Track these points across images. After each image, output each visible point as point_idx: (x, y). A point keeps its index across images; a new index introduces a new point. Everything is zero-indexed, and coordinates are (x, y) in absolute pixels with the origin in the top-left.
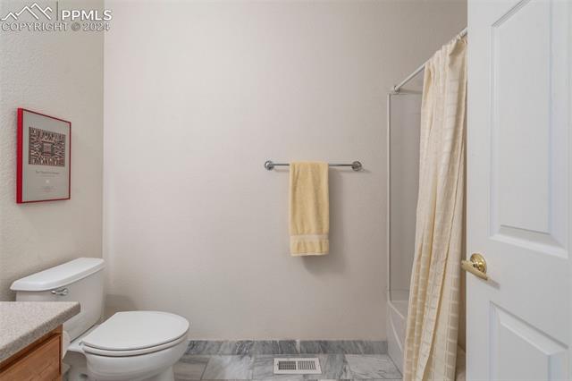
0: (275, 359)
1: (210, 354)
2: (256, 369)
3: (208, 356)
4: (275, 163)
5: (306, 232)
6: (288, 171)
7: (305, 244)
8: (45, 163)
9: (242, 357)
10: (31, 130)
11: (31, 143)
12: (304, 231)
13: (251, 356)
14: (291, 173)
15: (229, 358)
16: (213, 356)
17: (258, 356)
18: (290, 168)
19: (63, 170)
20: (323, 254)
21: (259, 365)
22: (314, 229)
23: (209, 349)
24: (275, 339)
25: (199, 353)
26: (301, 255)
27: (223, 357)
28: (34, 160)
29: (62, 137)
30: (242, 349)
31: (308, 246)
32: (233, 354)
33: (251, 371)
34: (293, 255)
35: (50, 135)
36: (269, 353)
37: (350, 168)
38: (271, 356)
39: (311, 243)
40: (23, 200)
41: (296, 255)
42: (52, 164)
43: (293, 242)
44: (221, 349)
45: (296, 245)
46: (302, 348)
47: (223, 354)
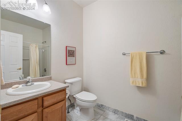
0: (126, 119)
1: (106, 110)
2: (118, 119)
3: (105, 110)
4: (126, 53)
5: (136, 77)
6: (130, 56)
7: (135, 81)
8: (71, 57)
9: (115, 114)
10: (68, 50)
11: (68, 53)
12: (135, 77)
13: (118, 115)
14: (130, 57)
15: (111, 113)
16: (107, 111)
17: (120, 116)
18: (130, 54)
19: (74, 58)
20: (143, 86)
21: (119, 118)
22: (139, 77)
23: (106, 108)
24: (126, 113)
25: (103, 108)
26: (134, 85)
27: (110, 112)
28: (69, 56)
29: (74, 51)
30: (115, 112)
31: (137, 82)
32: (113, 112)
33: (116, 119)
34: (131, 85)
35: (71, 51)
36: (124, 116)
37: (159, 53)
38: (125, 117)
39: (138, 81)
40: (67, 64)
41: (132, 85)
42: (72, 57)
43: (131, 80)
44: (109, 109)
45: (132, 81)
46: (137, 119)
47: (109, 111)
